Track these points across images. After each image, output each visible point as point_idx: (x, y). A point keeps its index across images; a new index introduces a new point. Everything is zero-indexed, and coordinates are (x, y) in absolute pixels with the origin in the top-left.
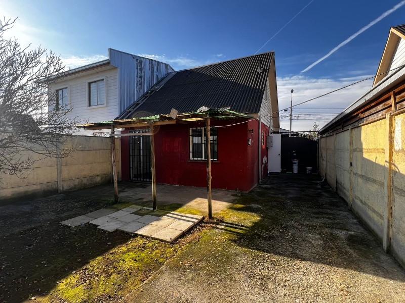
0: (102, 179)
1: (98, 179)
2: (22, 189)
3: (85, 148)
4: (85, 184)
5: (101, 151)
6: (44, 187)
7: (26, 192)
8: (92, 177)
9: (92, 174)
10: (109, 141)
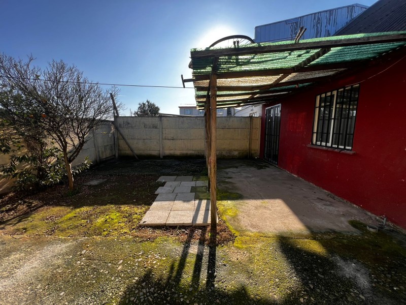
0: (239, 153)
1: (236, 153)
2: (185, 152)
3: (225, 127)
4: (224, 155)
5: (240, 130)
6: (196, 153)
7: (187, 154)
8: (230, 151)
9: (230, 148)
10: (248, 121)
